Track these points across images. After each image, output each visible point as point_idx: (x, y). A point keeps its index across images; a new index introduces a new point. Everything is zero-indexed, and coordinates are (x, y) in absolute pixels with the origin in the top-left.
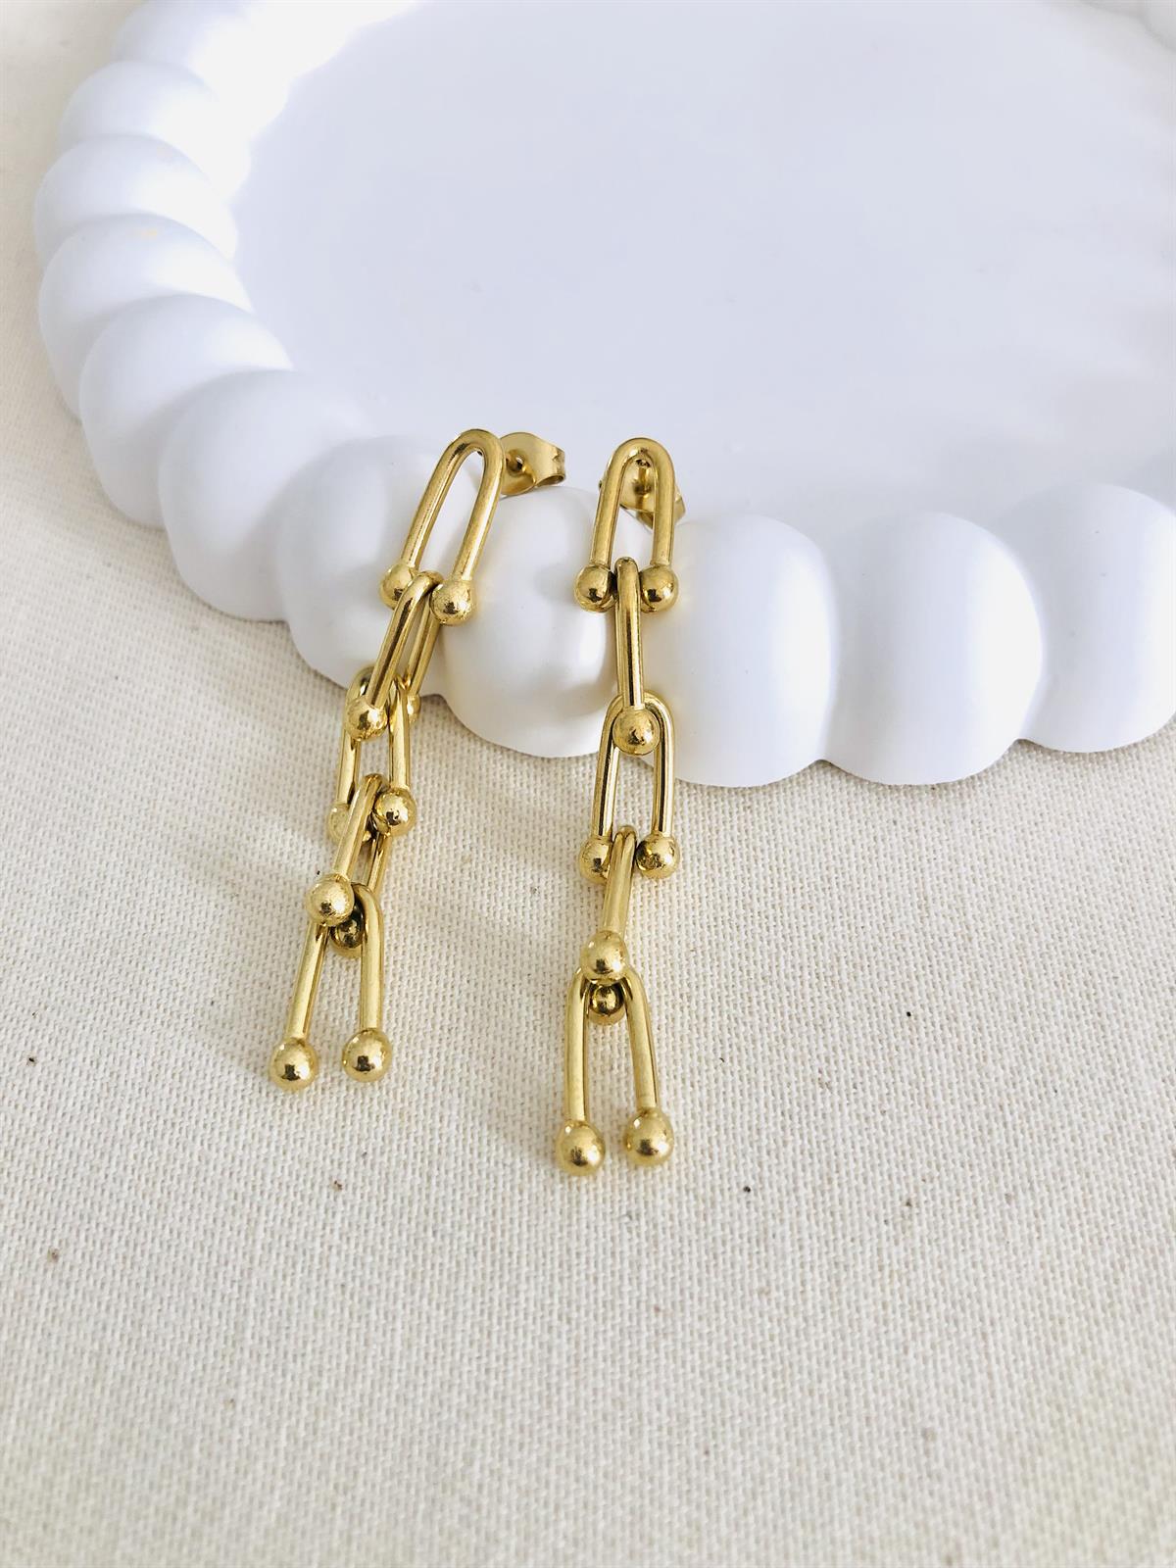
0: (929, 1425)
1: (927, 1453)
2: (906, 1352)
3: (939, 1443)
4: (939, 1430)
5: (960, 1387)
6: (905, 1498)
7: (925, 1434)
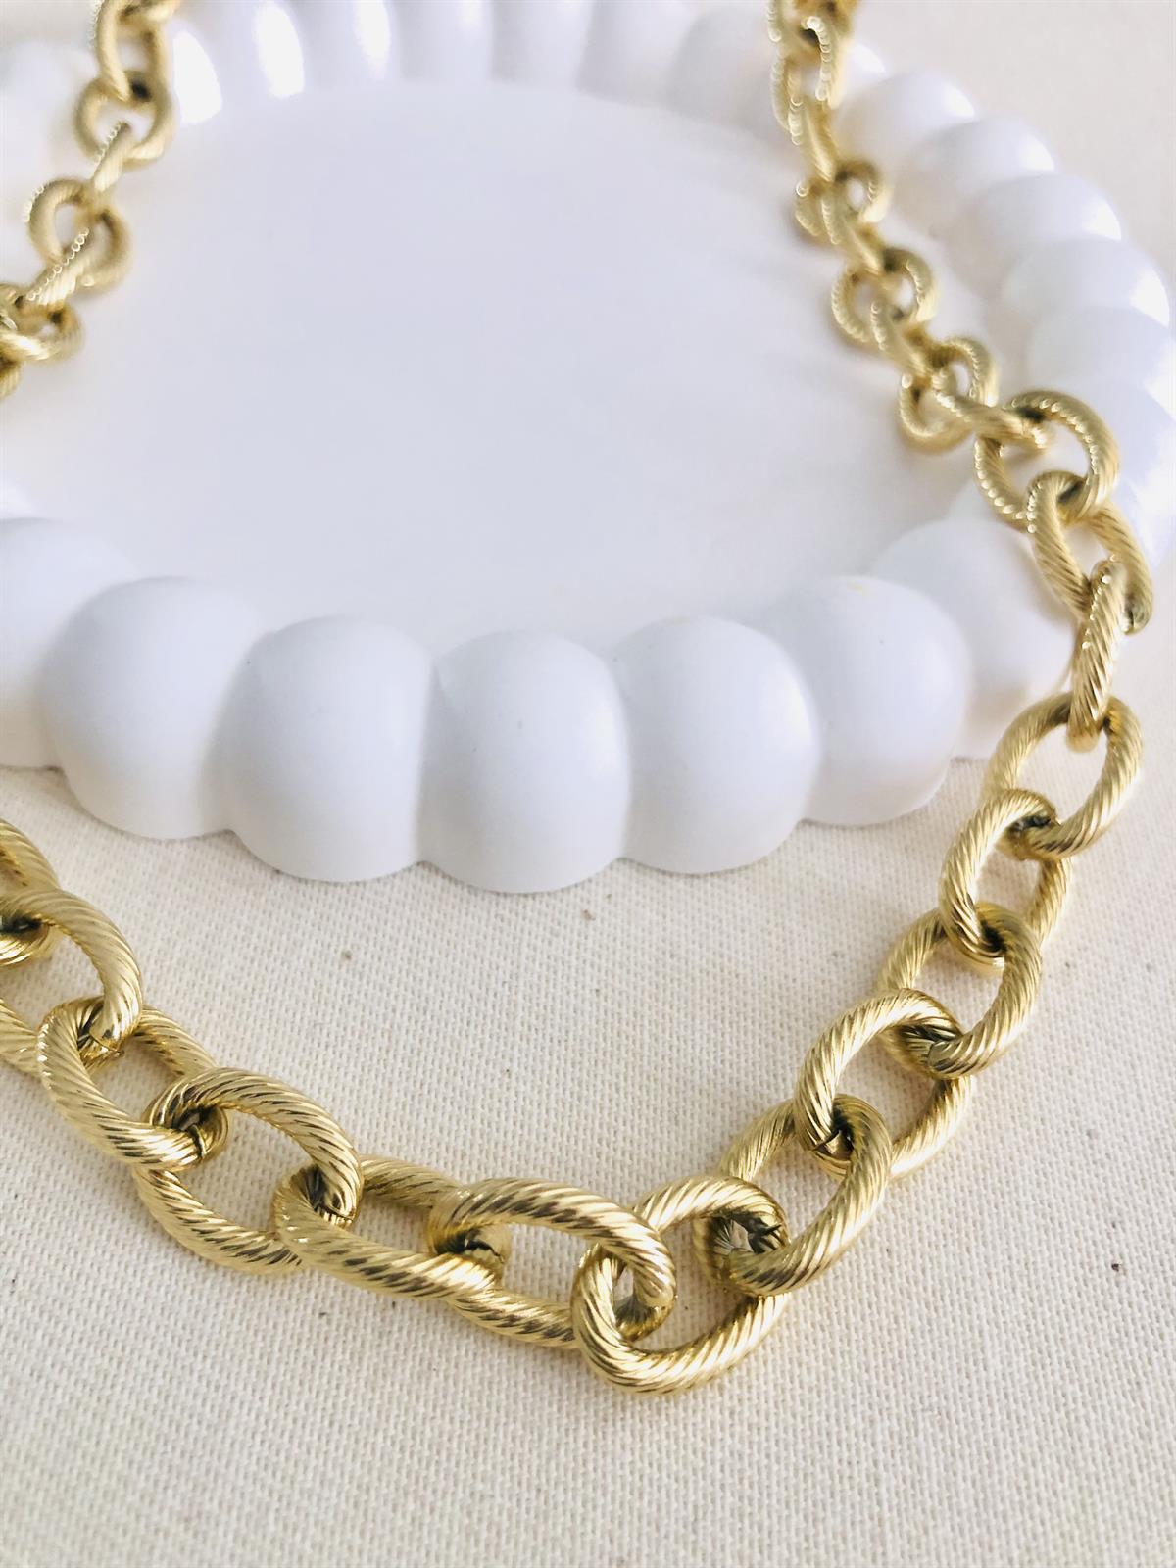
0: (1092, 1127)
1: (1091, 1147)
2: (1071, 1073)
3: (1101, 1140)
4: (1100, 1130)
5: (1116, 1102)
6: (1075, 1178)
7: (1089, 1134)
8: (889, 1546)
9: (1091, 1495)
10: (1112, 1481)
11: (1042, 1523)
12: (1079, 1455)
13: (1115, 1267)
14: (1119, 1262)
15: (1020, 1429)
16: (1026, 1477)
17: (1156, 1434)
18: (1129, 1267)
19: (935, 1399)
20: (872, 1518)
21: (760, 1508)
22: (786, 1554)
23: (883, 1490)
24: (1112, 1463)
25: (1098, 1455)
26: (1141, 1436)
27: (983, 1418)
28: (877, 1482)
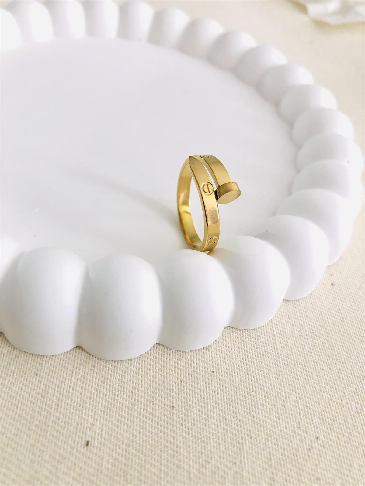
8: (278, 346)
9: (330, 334)
10: (335, 331)
11: (317, 340)
12: (326, 325)
13: (332, 284)
14: (333, 283)
15: (310, 320)
16: (312, 330)
17: (345, 321)
18: (335, 284)
19: (287, 313)
20: (273, 339)
21: (243, 337)
22: (251, 347)
23: (275, 333)
24: (334, 327)
25: (331, 325)
26: (341, 321)
27: (300, 317)
28: (273, 331)
